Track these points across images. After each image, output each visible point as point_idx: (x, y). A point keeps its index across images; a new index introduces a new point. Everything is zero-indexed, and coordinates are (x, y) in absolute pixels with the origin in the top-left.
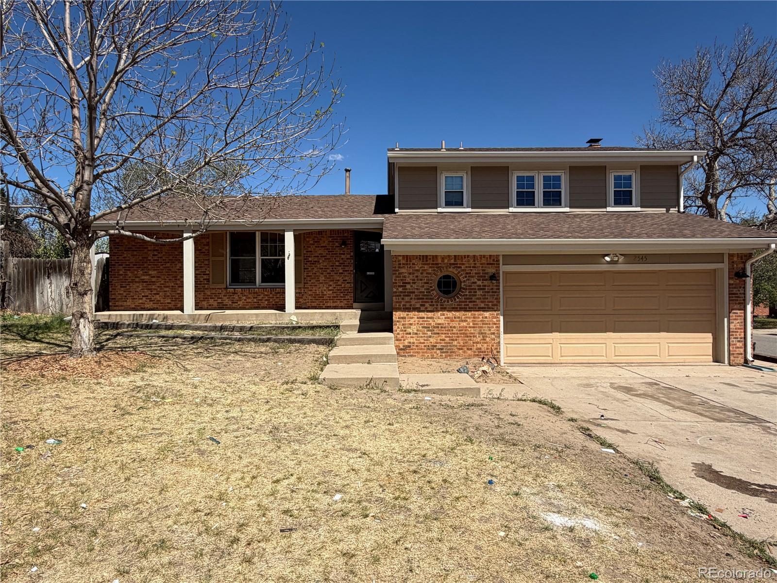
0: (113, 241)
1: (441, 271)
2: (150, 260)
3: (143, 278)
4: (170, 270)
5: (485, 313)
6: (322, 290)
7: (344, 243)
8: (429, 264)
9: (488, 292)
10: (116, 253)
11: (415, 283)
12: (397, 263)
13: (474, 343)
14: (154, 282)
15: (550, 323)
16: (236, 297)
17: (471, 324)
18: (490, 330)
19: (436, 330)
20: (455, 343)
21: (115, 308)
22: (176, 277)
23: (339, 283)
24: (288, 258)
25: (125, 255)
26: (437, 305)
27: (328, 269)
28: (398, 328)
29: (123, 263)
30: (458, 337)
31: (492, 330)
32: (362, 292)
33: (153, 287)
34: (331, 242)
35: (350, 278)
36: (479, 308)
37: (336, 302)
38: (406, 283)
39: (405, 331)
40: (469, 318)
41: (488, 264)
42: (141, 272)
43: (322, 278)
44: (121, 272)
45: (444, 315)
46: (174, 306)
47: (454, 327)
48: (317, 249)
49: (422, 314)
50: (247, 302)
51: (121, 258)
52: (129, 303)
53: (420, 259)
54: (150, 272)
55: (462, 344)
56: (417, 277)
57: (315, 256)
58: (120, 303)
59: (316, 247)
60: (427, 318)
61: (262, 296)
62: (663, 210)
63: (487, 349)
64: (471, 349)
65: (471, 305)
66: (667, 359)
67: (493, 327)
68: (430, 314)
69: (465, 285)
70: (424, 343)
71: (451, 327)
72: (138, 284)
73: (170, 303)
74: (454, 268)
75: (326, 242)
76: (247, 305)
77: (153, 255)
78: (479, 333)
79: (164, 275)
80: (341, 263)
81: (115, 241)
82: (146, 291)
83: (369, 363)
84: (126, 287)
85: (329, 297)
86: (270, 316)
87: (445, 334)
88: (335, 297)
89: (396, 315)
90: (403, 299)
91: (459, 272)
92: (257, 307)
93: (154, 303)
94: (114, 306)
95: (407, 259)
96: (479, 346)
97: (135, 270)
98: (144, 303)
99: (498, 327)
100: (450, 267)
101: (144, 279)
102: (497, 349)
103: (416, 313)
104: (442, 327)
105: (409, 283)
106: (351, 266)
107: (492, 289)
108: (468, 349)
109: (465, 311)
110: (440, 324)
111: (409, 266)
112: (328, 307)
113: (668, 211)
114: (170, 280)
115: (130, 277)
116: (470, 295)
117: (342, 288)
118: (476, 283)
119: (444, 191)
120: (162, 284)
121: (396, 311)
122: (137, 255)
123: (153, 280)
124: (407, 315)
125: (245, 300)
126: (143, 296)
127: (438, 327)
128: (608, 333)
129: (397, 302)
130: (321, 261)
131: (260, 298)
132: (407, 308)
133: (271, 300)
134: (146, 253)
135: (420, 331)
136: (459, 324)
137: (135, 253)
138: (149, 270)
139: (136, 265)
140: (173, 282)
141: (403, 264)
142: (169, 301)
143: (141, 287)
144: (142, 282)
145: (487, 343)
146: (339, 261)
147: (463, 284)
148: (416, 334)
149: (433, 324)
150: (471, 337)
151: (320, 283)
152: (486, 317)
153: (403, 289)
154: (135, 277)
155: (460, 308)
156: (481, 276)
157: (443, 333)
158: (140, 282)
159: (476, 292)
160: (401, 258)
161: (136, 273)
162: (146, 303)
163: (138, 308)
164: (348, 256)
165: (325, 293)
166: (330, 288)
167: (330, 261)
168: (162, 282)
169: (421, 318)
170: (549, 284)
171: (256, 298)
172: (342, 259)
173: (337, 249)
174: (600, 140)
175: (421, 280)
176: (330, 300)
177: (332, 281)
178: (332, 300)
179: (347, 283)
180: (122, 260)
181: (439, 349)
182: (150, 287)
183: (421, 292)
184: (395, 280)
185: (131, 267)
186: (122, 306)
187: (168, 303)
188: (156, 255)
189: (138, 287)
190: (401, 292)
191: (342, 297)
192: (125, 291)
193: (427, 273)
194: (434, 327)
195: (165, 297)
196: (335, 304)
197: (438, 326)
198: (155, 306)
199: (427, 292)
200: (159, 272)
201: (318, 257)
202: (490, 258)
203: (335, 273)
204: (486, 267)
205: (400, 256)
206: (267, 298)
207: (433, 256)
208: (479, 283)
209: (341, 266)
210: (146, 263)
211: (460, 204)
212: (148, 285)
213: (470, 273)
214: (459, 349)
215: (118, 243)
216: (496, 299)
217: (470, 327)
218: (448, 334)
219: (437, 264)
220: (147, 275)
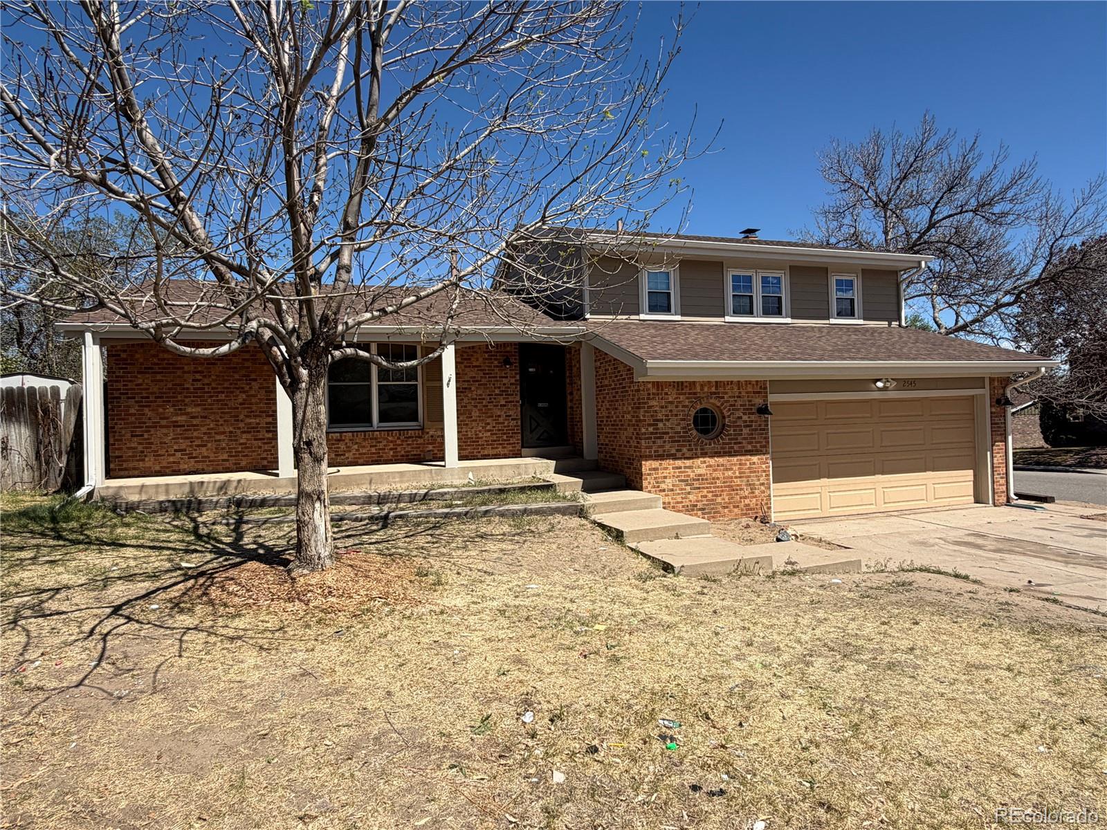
0: (113, 356)
1: (701, 403)
2: (188, 389)
3: (174, 419)
4: (226, 405)
5: (752, 458)
6: (476, 431)
7: (507, 362)
8: (685, 394)
9: (756, 430)
10: (122, 377)
11: (668, 420)
12: (646, 392)
13: (741, 498)
14: (197, 425)
15: (817, 466)
16: (342, 446)
17: (737, 474)
18: (759, 480)
19: (696, 484)
20: (719, 500)
21: (122, 473)
22: (238, 416)
23: (501, 420)
24: (448, 384)
25: (140, 381)
26: (696, 450)
27: (484, 399)
28: (649, 483)
29: (136, 394)
30: (722, 491)
31: (762, 480)
32: (531, 432)
33: (195, 434)
34: (486, 359)
35: (515, 412)
36: (746, 451)
37: (497, 448)
38: (658, 420)
39: (658, 487)
40: (735, 465)
41: (754, 393)
42: (172, 410)
43: (475, 414)
44: (132, 411)
45: (705, 462)
46: (236, 464)
47: (718, 478)
48: (467, 369)
49: (679, 463)
50: (360, 454)
51: (130, 385)
52: (149, 462)
53: (674, 386)
54: (189, 410)
55: (727, 500)
56: (671, 411)
57: (464, 381)
58: (131, 465)
59: (466, 367)
60: (685, 467)
61: (385, 442)
62: (885, 324)
63: (757, 505)
64: (738, 507)
65: (736, 447)
66: (933, 503)
67: (762, 476)
68: (688, 463)
69: (730, 421)
70: (682, 502)
71: (714, 479)
72: (165, 431)
73: (227, 460)
74: (716, 398)
75: (481, 359)
76: (359, 458)
77: (193, 380)
78: (747, 485)
79: (214, 413)
80: (503, 391)
81: (119, 355)
82: (181, 441)
83: (677, 537)
84: (142, 435)
85: (486, 441)
86: (422, 475)
87: (707, 488)
88: (495, 441)
89: (647, 466)
90: (654, 442)
91: (722, 404)
92: (377, 461)
93: (196, 462)
94: (120, 470)
95: (658, 387)
96: (747, 501)
97: (158, 406)
98: (179, 463)
99: (768, 475)
100: (711, 398)
101: (176, 422)
102: (767, 504)
103: (671, 462)
104: (702, 479)
105: (662, 420)
106: (516, 395)
107: (760, 426)
108: (734, 507)
109: (731, 456)
110: (700, 475)
111: (660, 397)
112: (486, 455)
113: (890, 325)
114: (225, 421)
115: (150, 419)
116: (735, 435)
117: (505, 427)
118: (741, 418)
119: (647, 291)
120: (212, 429)
121: (646, 460)
122: (162, 381)
123: (195, 422)
124: (661, 464)
125: (357, 450)
126: (176, 451)
127: (698, 480)
128: (877, 476)
129: (647, 448)
130: (473, 388)
131: (381, 446)
132: (659, 456)
133: (399, 449)
134: (179, 377)
135: (677, 486)
136: (724, 474)
137: (159, 377)
138: (186, 405)
139: (162, 397)
140: (232, 425)
141: (653, 394)
142: (225, 456)
143: (172, 435)
144: (174, 426)
145: (756, 497)
146: (499, 388)
147: (727, 420)
148: (672, 490)
149: (692, 475)
150: (737, 490)
151: (473, 421)
152: (754, 463)
153: (654, 429)
154: (161, 418)
155: (725, 453)
156: (747, 409)
157: (704, 488)
158: (169, 427)
159: (742, 430)
160: (650, 386)
161: (161, 410)
162: (182, 462)
163: (167, 471)
164: (513, 381)
165: (481, 435)
166: (488, 428)
167: (487, 388)
168: (212, 426)
169: (677, 468)
170: (815, 417)
171: (376, 446)
172: (504, 384)
173: (497, 370)
174: (756, 230)
175: (676, 415)
176: (488, 445)
177: (489, 417)
178: (491, 444)
179: (512, 419)
180: (134, 389)
181: (700, 509)
182: (189, 434)
183: (676, 433)
184: (644, 416)
185: (151, 402)
186: (135, 469)
187: (223, 460)
188: (199, 380)
189: (166, 435)
190: (652, 433)
191: (505, 440)
192: (140, 444)
193: (683, 406)
194: (694, 480)
195: (218, 450)
196: (494, 452)
197: (700, 478)
198: (200, 466)
199: (684, 432)
200: (206, 409)
201: (468, 381)
202: (757, 385)
203: (495, 406)
204: (752, 397)
205: (650, 382)
206: (391, 446)
207: (690, 383)
208: (745, 418)
209: (502, 395)
210: (180, 393)
211: (667, 310)
212: (186, 430)
213: (734, 405)
214: (725, 508)
215: (126, 360)
216: (765, 438)
217: (736, 477)
218: (711, 487)
219: (695, 393)
220: (182, 414)
